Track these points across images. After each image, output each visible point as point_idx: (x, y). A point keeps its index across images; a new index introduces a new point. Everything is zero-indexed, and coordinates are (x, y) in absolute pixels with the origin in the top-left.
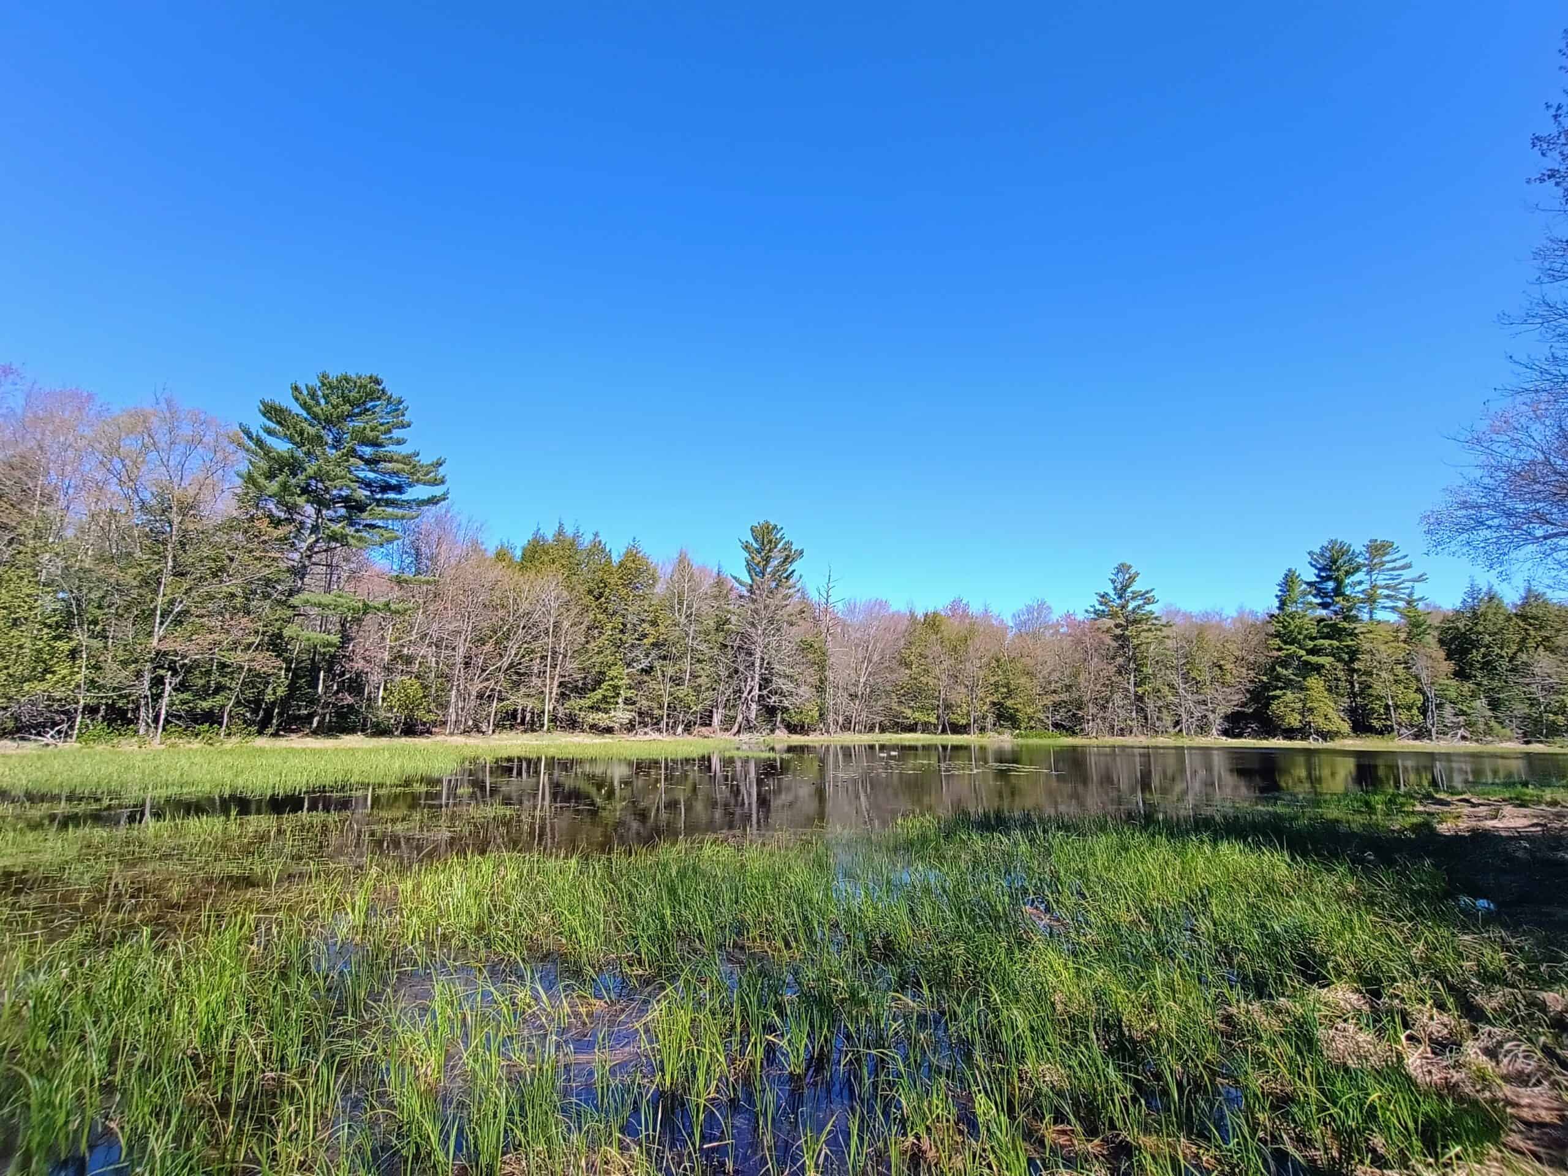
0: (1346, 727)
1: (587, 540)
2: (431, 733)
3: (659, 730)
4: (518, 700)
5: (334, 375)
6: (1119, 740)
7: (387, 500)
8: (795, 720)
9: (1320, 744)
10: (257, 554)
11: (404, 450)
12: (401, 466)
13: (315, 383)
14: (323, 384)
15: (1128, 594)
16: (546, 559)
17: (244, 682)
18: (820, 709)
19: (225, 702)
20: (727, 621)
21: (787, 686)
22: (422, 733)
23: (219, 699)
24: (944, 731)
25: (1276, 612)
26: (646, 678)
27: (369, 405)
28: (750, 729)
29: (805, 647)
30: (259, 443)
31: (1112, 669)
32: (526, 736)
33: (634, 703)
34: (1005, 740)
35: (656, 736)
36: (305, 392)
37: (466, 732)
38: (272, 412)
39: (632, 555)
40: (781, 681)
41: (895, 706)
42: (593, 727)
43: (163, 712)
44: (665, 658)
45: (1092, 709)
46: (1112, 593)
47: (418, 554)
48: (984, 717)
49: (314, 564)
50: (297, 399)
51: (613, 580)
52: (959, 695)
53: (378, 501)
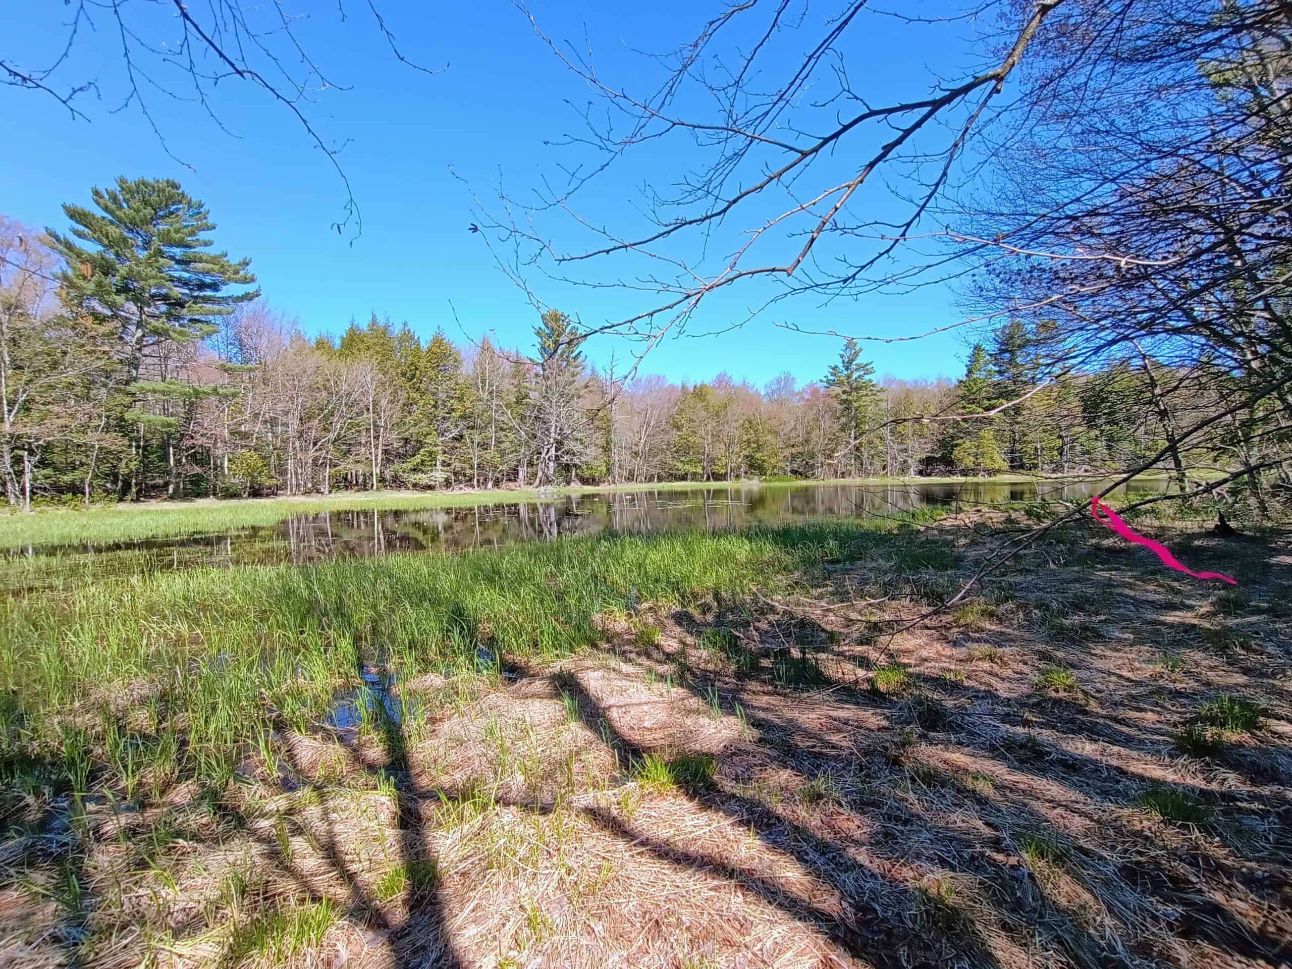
0: (1006, 466)
1: (397, 329)
2: (276, 495)
3: (472, 486)
4: (348, 466)
5: (132, 179)
6: (840, 481)
7: (203, 298)
8: (587, 474)
9: (987, 479)
10: (88, 348)
11: (213, 251)
12: (210, 266)
13: (115, 187)
14: (123, 189)
15: (853, 366)
16: (361, 346)
17: (97, 458)
18: (608, 464)
19: (84, 475)
20: (527, 396)
21: (577, 447)
22: (267, 495)
23: (78, 474)
24: (708, 479)
25: (965, 379)
26: (458, 445)
27: (173, 208)
28: (548, 481)
29: (593, 415)
30: (69, 246)
31: (836, 427)
32: (358, 494)
33: (449, 465)
34: (753, 484)
35: (470, 490)
36: (107, 197)
37: (307, 493)
38: (75, 215)
39: (438, 341)
40: (572, 443)
41: (669, 461)
42: (415, 485)
43: (28, 485)
44: (472, 428)
45: (820, 458)
46: (840, 366)
47: (242, 345)
48: (739, 467)
49: (145, 356)
50: (98, 204)
51: (422, 364)
52: (720, 450)
53: (196, 297)
